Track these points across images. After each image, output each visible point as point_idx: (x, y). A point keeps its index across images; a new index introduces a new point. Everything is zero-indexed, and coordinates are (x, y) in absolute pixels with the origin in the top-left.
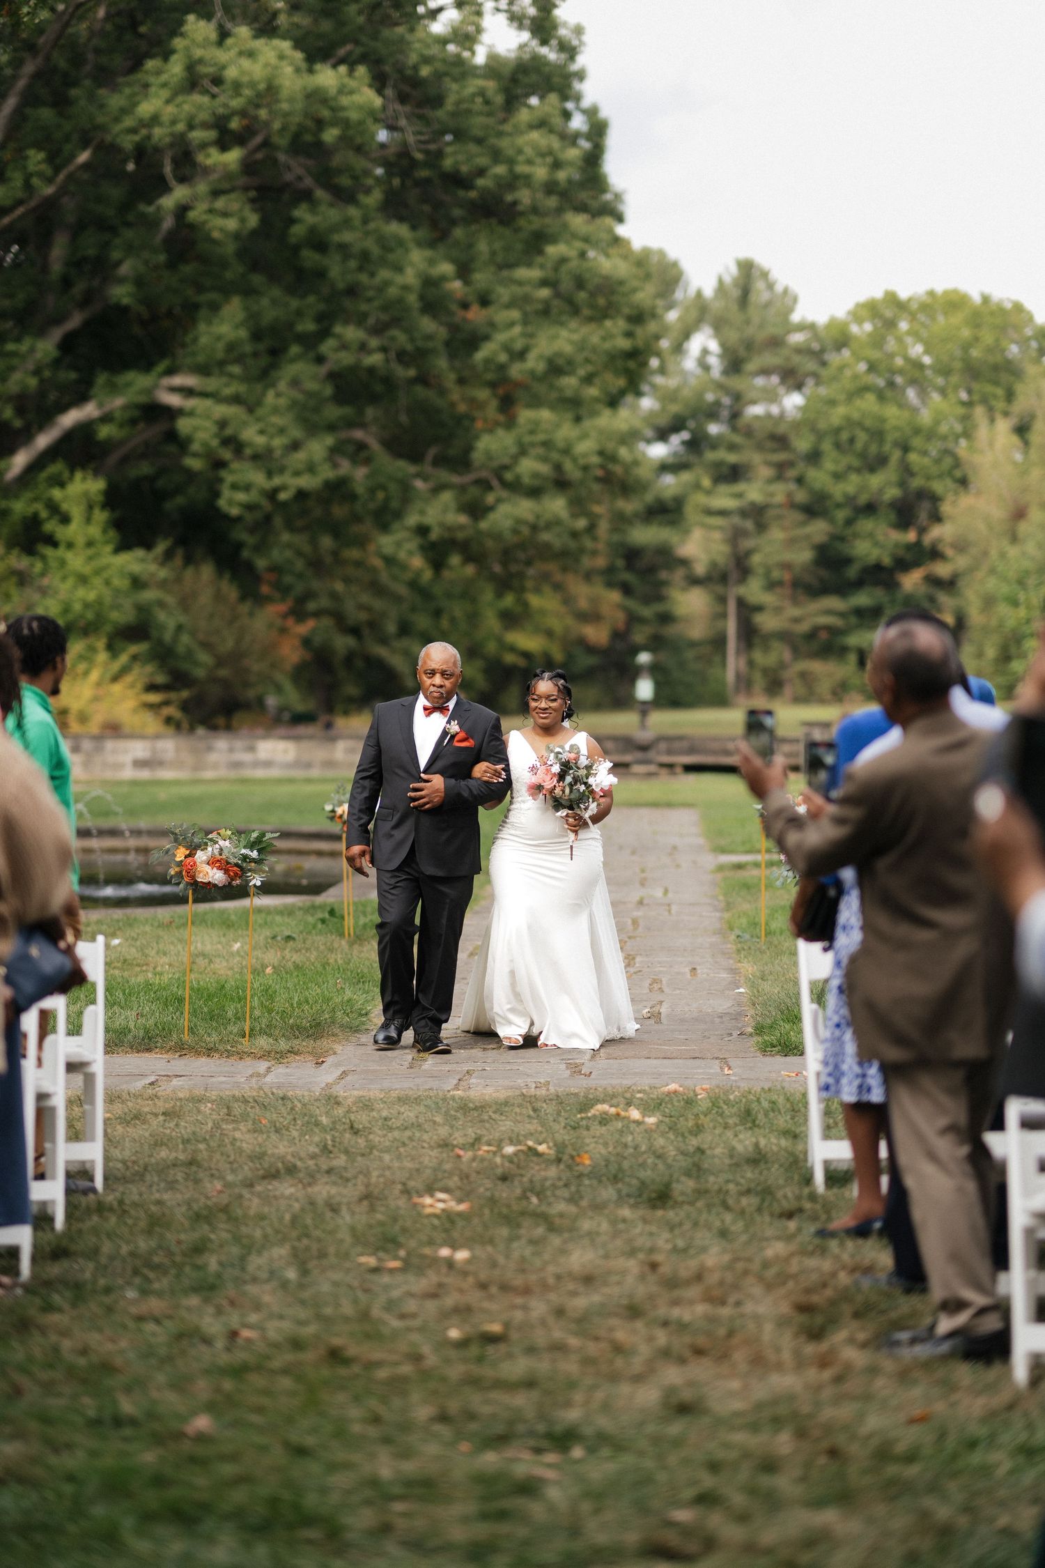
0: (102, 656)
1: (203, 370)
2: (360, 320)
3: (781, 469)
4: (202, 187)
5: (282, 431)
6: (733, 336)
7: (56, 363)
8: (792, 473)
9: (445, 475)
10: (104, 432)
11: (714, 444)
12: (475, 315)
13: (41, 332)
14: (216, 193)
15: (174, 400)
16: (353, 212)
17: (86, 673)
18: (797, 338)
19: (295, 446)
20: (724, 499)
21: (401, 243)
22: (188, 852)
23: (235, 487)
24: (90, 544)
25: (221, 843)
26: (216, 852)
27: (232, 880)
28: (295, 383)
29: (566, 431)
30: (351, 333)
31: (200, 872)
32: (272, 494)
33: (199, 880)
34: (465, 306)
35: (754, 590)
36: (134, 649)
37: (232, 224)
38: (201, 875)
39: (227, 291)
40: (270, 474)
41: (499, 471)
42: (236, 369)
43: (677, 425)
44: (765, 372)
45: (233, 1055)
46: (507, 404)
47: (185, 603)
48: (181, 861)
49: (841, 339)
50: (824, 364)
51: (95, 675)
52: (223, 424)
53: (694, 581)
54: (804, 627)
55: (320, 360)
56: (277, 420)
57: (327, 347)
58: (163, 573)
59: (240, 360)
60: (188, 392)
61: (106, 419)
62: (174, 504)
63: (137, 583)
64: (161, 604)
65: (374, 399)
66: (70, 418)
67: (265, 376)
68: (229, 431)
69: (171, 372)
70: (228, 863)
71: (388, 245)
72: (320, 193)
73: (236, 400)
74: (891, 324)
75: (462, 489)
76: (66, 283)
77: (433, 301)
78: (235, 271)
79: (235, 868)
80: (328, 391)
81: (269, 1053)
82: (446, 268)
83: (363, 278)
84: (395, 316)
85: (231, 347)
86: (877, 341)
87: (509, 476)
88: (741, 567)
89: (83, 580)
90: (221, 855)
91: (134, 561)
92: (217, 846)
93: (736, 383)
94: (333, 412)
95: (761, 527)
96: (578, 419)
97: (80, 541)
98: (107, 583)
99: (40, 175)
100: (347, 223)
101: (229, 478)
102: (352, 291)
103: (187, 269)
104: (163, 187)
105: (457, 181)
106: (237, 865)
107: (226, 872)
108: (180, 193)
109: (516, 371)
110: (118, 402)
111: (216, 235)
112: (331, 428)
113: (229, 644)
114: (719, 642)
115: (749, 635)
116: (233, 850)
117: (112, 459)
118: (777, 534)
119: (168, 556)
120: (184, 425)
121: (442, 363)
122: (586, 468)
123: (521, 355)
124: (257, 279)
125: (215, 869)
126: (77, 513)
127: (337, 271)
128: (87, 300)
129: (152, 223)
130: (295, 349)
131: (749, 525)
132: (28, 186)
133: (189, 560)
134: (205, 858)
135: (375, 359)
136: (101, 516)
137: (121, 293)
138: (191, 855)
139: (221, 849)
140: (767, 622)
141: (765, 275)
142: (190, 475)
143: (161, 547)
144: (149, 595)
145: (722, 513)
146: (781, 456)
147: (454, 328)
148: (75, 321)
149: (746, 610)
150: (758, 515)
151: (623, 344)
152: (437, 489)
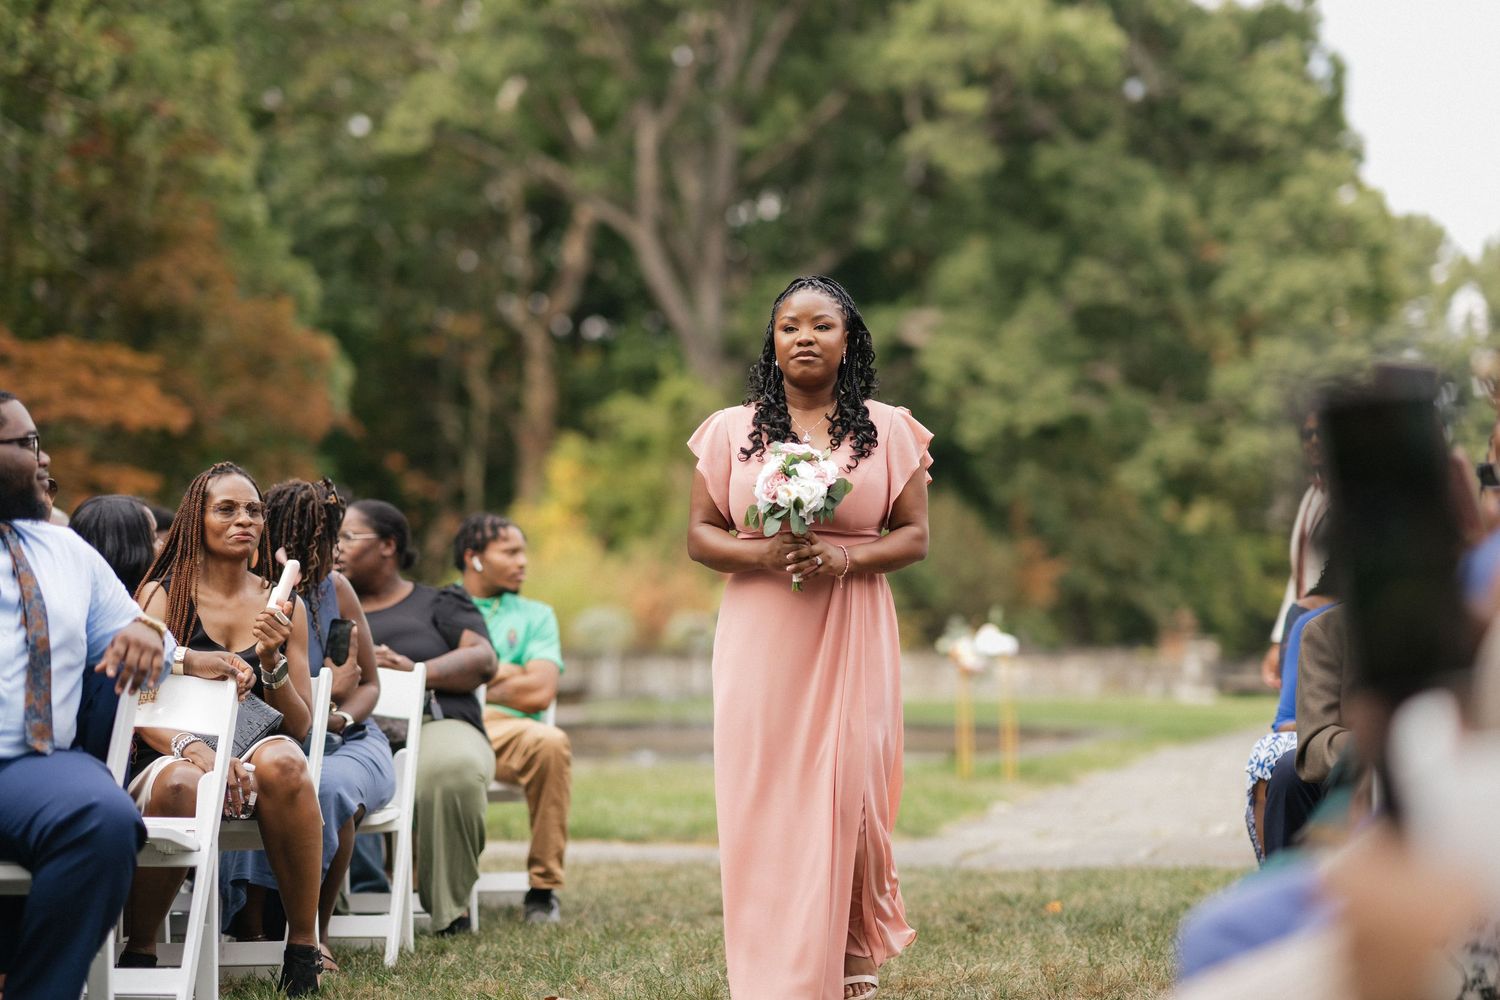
9: (1184, 408)
12: (1216, 252)
14: (961, 135)
16: (1096, 153)
21: (1139, 182)
30: (1093, 270)
32: (1009, 430)
39: (970, 228)
42: (975, 305)
55: (1063, 297)
57: (1071, 282)
65: (1115, 336)
67: (1007, 310)
68: (972, 367)
71: (1127, 183)
72: (1063, 134)
75: (1198, 423)
77: (1173, 235)
78: (980, 212)
80: (1071, 326)
82: (1184, 205)
83: (1105, 218)
94: (1076, 346)
101: (966, 413)
102: (1096, 229)
104: (907, 127)
105: (1200, 126)
108: (923, 135)
109: (1258, 306)
111: (958, 179)
113: (969, 572)
120: (926, 362)
121: (1183, 301)
123: (1257, 287)
124: (1001, 219)
127: (1078, 207)
129: (897, 171)
130: (1035, 288)
135: (1117, 293)
137: (869, 234)
147: (1194, 264)
152: (1175, 419)
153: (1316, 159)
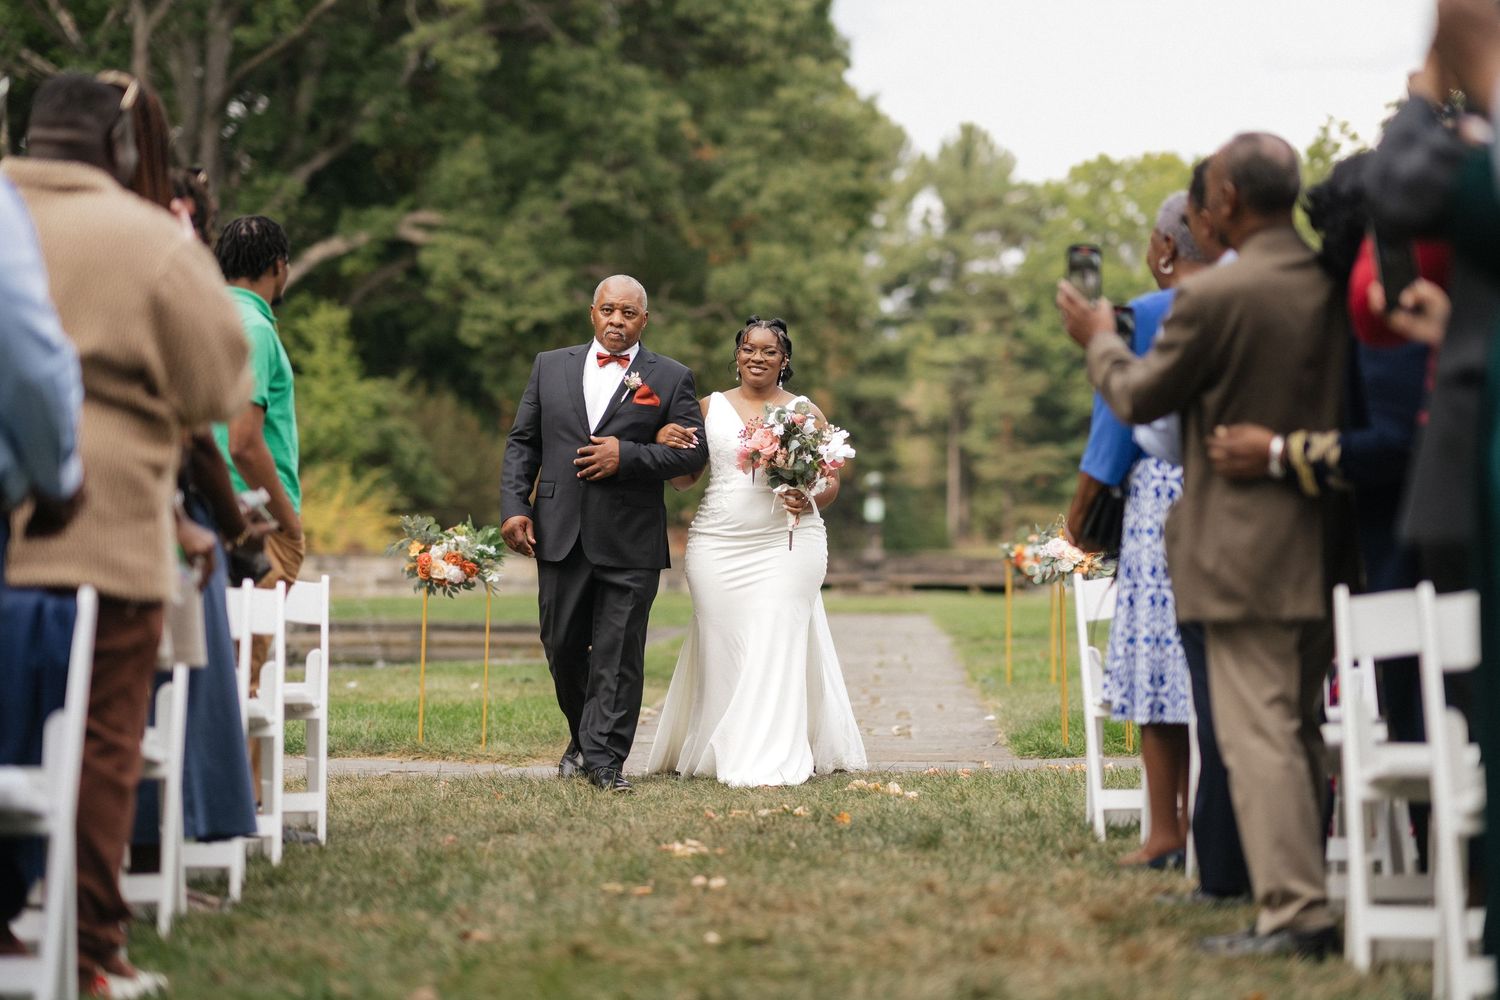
0: (346, 481)
1: (446, 205)
2: (596, 157)
3: (1000, 323)
4: (444, 26)
5: (521, 263)
6: (955, 195)
7: (303, 200)
8: (1010, 327)
9: (678, 308)
10: (349, 266)
11: (936, 299)
12: (710, 154)
13: (289, 169)
14: (456, 34)
15: (418, 236)
16: (591, 55)
17: (330, 497)
18: (1015, 199)
19: (533, 277)
20: (946, 351)
21: (634, 85)
22: (423, 547)
23: (476, 317)
24: (335, 372)
25: (458, 538)
26: (452, 547)
27: (469, 576)
28: (535, 217)
29: (797, 268)
30: (590, 171)
31: (435, 568)
32: (510, 325)
33: (434, 576)
34: (697, 145)
35: (974, 439)
36: (377, 473)
37: (472, 63)
38: (436, 571)
39: (469, 128)
40: (510, 304)
41: (732, 303)
42: (476, 204)
43: (901, 281)
44: (985, 229)
45: (469, 758)
46: (739, 239)
47: (427, 432)
48: (416, 557)
49: (1058, 197)
50: (1041, 221)
51: (339, 499)
52: (464, 256)
53: (917, 431)
54: (1022, 475)
55: (559, 196)
56: (516, 253)
57: (567, 183)
58: (406, 402)
59: (479, 195)
60: (429, 228)
61: (352, 253)
62: (417, 338)
63: (380, 412)
64: (404, 432)
65: (610, 237)
66: (317, 253)
67: (506, 210)
68: (470, 264)
69: (414, 208)
70: (464, 559)
71: (623, 86)
72: (559, 37)
73: (477, 233)
74: (1105, 186)
75: (695, 322)
76: (313, 124)
77: (668, 142)
78: (475, 110)
79: (472, 564)
80: (566, 225)
81: (506, 756)
82: (681, 110)
83: (600, 119)
84: (630, 157)
85: (473, 182)
86: (1092, 201)
87: (741, 308)
88: (962, 417)
89: (327, 407)
90: (457, 550)
91: (377, 390)
92: (453, 541)
93: (959, 241)
94: (571, 246)
95: (981, 380)
96: (808, 256)
97: (325, 369)
98: (351, 410)
99: (289, 17)
100: (584, 66)
101: (469, 308)
102: (591, 131)
103: (431, 109)
104: (406, 27)
105: (689, 27)
106: (473, 561)
107: (463, 567)
108: (422, 32)
109: (749, 208)
110: (362, 238)
111: (457, 74)
112: (568, 262)
113: (468, 470)
114: (940, 490)
115: (971, 483)
116: (469, 545)
117: (358, 294)
118: (996, 387)
119: (410, 387)
120: (425, 258)
121: (675, 202)
122: (816, 305)
123: (753, 192)
124: (497, 119)
125: (451, 565)
126: (321, 341)
127: (575, 111)
128: (334, 138)
129: (395, 65)
130: (534, 186)
131: (969, 377)
132: (276, 29)
133: (431, 390)
134: (440, 553)
135: (610, 196)
136: (345, 345)
137: (365, 132)
138: (425, 550)
139: (457, 544)
140: (987, 470)
141: (985, 138)
142: (432, 308)
143: (405, 376)
144: (392, 423)
145: (945, 365)
146: (1000, 311)
147: (689, 167)
148: (321, 160)
149: (967, 459)
150: (978, 367)
151: (851, 184)
152: (673, 321)
153: (808, 64)
